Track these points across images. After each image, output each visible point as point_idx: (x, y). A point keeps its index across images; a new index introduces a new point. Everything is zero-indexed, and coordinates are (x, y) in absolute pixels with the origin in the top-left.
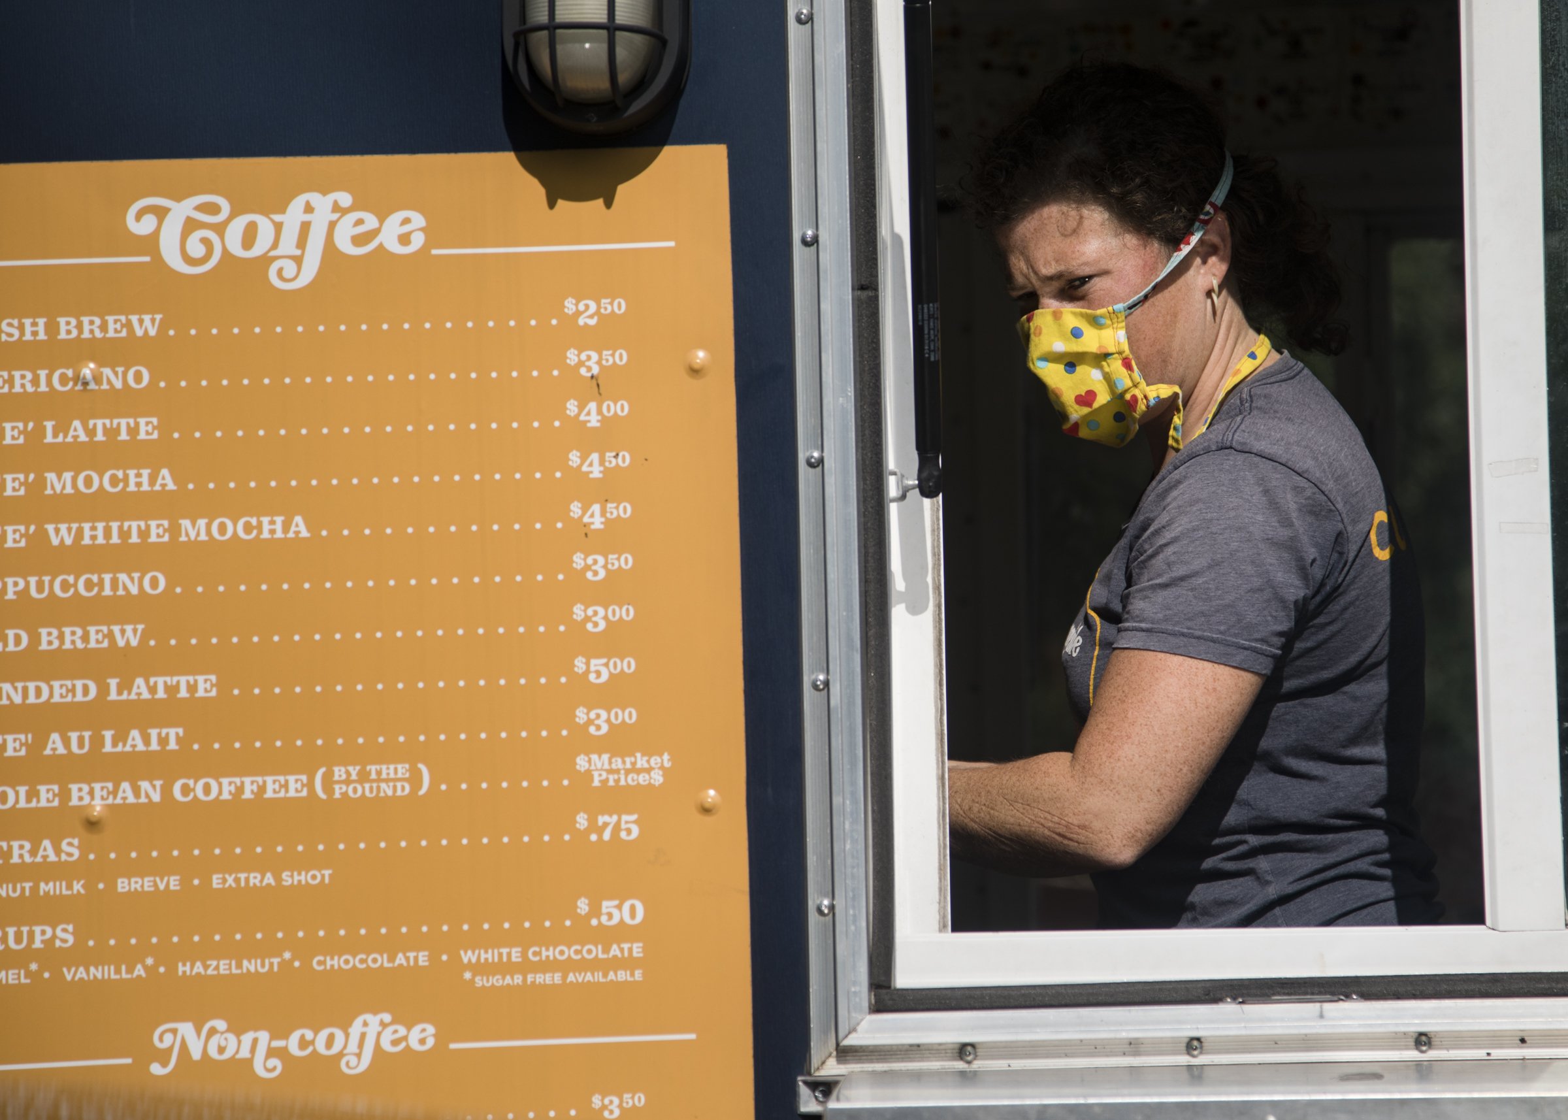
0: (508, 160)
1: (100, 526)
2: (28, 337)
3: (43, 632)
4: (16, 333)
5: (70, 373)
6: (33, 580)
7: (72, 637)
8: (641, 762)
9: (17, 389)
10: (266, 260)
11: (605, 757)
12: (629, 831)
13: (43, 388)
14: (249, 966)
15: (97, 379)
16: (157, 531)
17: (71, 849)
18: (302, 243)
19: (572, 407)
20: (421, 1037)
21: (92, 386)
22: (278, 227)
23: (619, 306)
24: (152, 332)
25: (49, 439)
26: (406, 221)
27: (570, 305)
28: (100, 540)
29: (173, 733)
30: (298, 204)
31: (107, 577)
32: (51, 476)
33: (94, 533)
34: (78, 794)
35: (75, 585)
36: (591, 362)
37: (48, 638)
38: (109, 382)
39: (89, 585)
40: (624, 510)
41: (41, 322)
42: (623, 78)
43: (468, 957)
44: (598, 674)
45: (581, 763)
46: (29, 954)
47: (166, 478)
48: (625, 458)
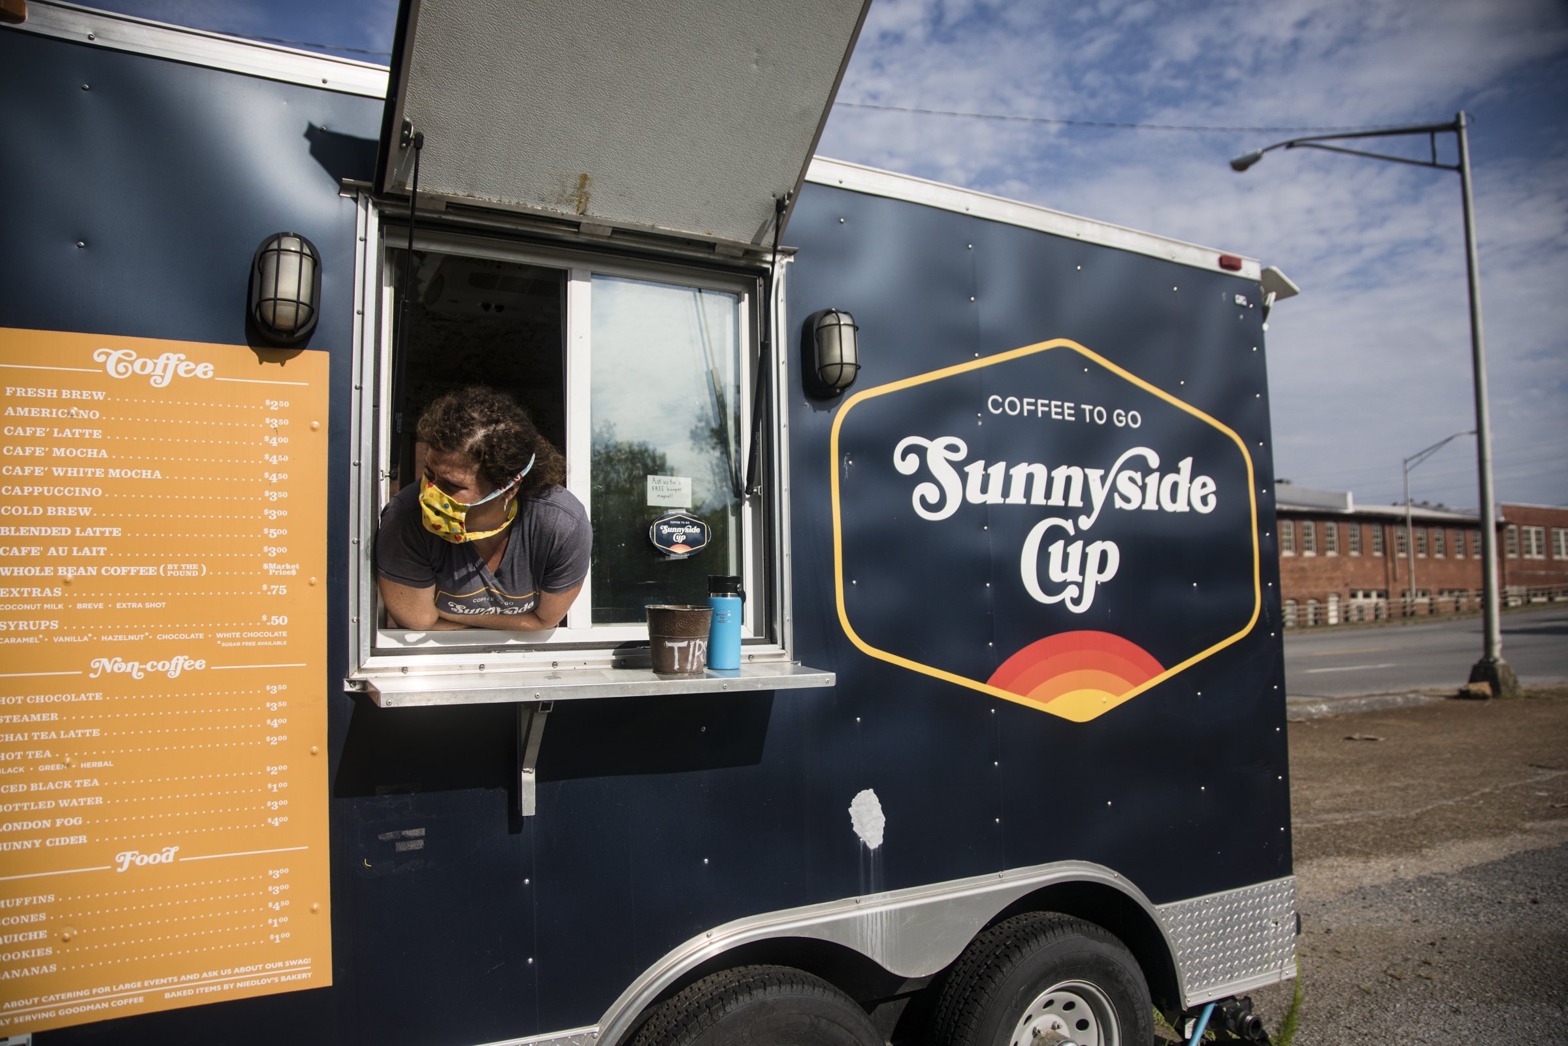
0: (246, 349)
1: (75, 469)
2: (49, 396)
3: (49, 508)
4: (44, 395)
5: (66, 411)
6: (46, 488)
7: (61, 511)
8: (288, 567)
9: (43, 415)
10: (150, 376)
11: (275, 564)
12: (283, 591)
13: (54, 416)
14: (131, 638)
15: (77, 414)
16: (99, 473)
17: (58, 592)
18: (165, 370)
19: (267, 438)
20: (200, 664)
21: (75, 417)
22: (155, 364)
23: (287, 404)
24: (101, 398)
25: (55, 435)
26: (206, 367)
27: (268, 402)
28: (75, 475)
29: (102, 550)
30: (164, 356)
31: (77, 489)
32: (55, 449)
33: (72, 472)
34: (62, 571)
35: (64, 491)
36: (275, 423)
37: (51, 511)
38: (82, 416)
39: (69, 491)
40: (285, 476)
41: (55, 391)
42: (299, 322)
43: (219, 635)
44: (273, 534)
45: (265, 566)
46: (39, 631)
47: (104, 453)
48: (286, 458)
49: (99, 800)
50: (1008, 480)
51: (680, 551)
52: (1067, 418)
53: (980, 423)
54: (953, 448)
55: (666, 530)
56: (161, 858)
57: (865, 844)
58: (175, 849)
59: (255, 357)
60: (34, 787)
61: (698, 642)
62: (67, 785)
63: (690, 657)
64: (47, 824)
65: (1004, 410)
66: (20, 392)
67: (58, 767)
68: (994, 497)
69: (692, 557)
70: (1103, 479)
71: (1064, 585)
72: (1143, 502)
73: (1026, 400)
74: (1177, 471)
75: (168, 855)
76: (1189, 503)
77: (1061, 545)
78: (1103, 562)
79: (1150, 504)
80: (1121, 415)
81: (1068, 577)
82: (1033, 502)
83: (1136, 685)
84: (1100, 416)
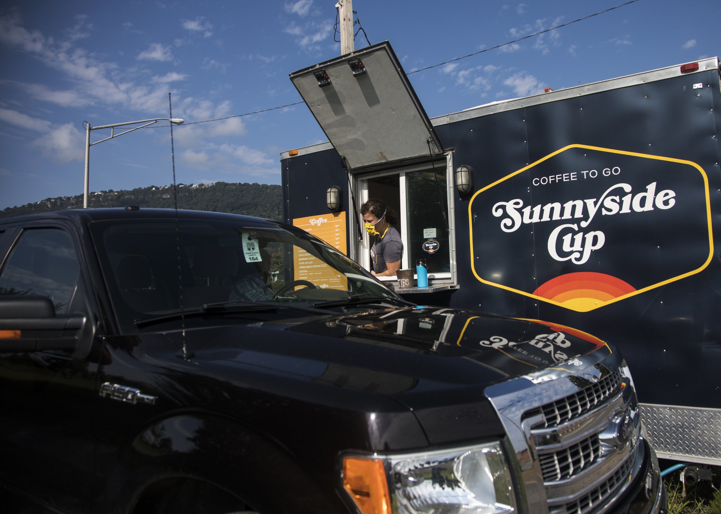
0: (332, 214)
10: (317, 224)
14: (317, 280)
17: (307, 271)
18: (320, 222)
19: (336, 234)
20: (327, 286)
22: (318, 221)
23: (339, 225)
24: (311, 230)
26: (326, 219)
27: (336, 226)
29: (312, 262)
30: (319, 219)
34: (307, 267)
36: (337, 230)
37: (305, 255)
40: (339, 243)
42: (335, 207)
43: (330, 280)
48: (339, 238)
50: (542, 211)
51: (432, 251)
52: (572, 179)
53: (529, 191)
54: (517, 204)
55: (427, 245)
59: (333, 216)
63: (402, 284)
65: (540, 183)
68: (536, 219)
69: (435, 253)
70: (595, 203)
71: (572, 252)
72: (621, 209)
73: (550, 177)
74: (646, 191)
76: (654, 205)
77: (570, 235)
78: (595, 240)
79: (626, 210)
80: (608, 171)
81: (574, 249)
82: (554, 219)
83: (616, 297)
84: (593, 174)
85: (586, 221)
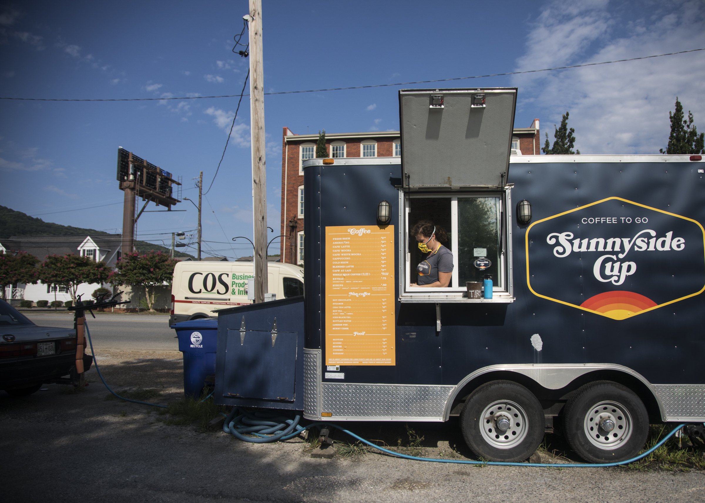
0: (377, 226)
2: (341, 239)
4: (339, 239)
5: (343, 242)
7: (343, 263)
8: (387, 273)
10: (358, 234)
11: (384, 273)
12: (385, 279)
13: (341, 243)
14: (356, 288)
16: (350, 254)
17: (343, 279)
18: (361, 232)
19: (381, 245)
20: (369, 294)
22: (359, 231)
23: (385, 238)
24: (350, 239)
25: (342, 247)
26: (369, 231)
27: (381, 237)
29: (350, 270)
30: (361, 229)
31: (346, 258)
32: (342, 250)
33: (345, 255)
34: (343, 275)
36: (383, 242)
37: (341, 263)
38: (346, 243)
39: (344, 258)
40: (385, 254)
42: (386, 220)
43: (373, 288)
44: (383, 266)
45: (382, 273)
46: (340, 287)
47: (350, 250)
48: (385, 249)
49: (351, 321)
50: (589, 244)
51: (483, 268)
52: (613, 222)
53: (578, 227)
54: (569, 236)
55: (478, 262)
56: (362, 334)
57: (536, 350)
58: (365, 332)
59: (379, 228)
60: (339, 317)
61: (477, 291)
62: (345, 317)
63: (475, 294)
64: (341, 325)
65: (588, 222)
66: (335, 239)
67: (343, 314)
68: (584, 249)
69: (486, 269)
70: (630, 242)
71: (612, 276)
72: (648, 248)
73: (596, 218)
74: (665, 237)
75: (363, 333)
76: (671, 247)
77: (610, 263)
78: (629, 268)
79: (651, 248)
80: (639, 219)
81: (613, 273)
82: (599, 250)
83: (643, 309)
84: (629, 220)
85: (623, 254)
